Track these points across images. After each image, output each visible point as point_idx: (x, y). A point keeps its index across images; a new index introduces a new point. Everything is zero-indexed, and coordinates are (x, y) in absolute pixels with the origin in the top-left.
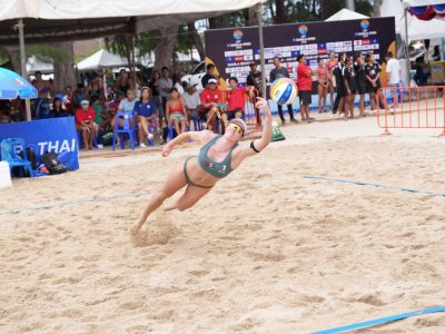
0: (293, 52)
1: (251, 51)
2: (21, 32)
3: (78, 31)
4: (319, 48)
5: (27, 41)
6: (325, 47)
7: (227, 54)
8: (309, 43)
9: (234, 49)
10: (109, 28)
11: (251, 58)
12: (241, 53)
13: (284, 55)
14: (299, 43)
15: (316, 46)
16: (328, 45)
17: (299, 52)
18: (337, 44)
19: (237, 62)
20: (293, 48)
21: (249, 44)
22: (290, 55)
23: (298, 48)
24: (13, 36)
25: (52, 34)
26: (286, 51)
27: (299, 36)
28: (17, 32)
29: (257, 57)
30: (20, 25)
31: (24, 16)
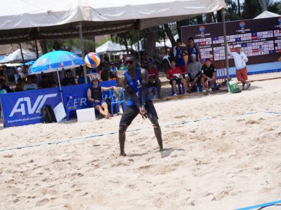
0: (236, 39)
1: (210, 39)
2: (81, 30)
3: (105, 29)
4: (252, 36)
5: (84, 35)
6: (256, 35)
7: (196, 41)
8: (246, 32)
9: (200, 38)
10: (123, 27)
11: (211, 43)
12: (205, 40)
13: (231, 41)
14: (240, 33)
15: (250, 34)
16: (258, 33)
17: (240, 38)
18: (264, 33)
19: (202, 46)
20: (236, 36)
21: (209, 34)
22: (234, 40)
23: (239, 36)
24: (76, 33)
25: (89, 31)
26: (232, 38)
27: (240, 29)
28: (78, 30)
29: (214, 42)
30: (80, 26)
31: (82, 20)
